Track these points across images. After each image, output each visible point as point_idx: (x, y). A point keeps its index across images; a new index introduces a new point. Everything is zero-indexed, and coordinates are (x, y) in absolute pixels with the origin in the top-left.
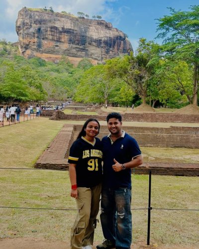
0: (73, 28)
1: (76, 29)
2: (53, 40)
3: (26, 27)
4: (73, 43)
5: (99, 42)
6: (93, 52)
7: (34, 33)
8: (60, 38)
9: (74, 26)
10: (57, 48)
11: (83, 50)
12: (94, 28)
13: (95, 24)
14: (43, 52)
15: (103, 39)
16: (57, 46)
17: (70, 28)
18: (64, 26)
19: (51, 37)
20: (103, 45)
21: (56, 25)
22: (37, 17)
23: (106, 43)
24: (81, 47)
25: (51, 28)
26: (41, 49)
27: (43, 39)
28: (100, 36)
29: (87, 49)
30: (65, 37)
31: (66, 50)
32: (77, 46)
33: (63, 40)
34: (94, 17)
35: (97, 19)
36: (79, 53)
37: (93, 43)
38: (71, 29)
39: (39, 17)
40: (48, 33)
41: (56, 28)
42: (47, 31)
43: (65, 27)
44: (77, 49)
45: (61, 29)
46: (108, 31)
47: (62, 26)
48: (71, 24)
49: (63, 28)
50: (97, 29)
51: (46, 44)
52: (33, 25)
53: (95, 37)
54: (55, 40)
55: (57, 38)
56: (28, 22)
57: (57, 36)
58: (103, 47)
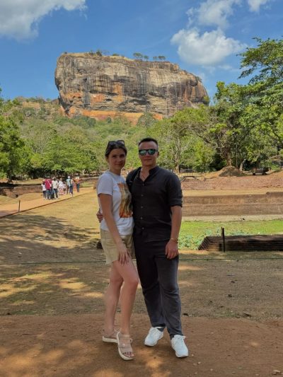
0: (128, 75)
1: (132, 75)
2: (103, 92)
3: (68, 78)
4: (129, 95)
5: (162, 91)
6: (155, 103)
7: (79, 85)
8: (112, 89)
9: (130, 73)
10: (109, 103)
11: (143, 102)
12: (155, 72)
13: (156, 68)
14: (91, 109)
15: (168, 86)
16: (109, 100)
17: (124, 75)
19: (100, 89)
20: (168, 94)
21: (106, 73)
22: (81, 65)
23: (172, 90)
24: (140, 99)
25: (100, 77)
27: (91, 92)
28: (165, 83)
29: (148, 100)
30: (118, 88)
31: (120, 104)
32: (135, 98)
33: (116, 92)
34: (155, 58)
35: (160, 61)
36: (138, 107)
37: (156, 92)
38: (125, 77)
39: (84, 64)
40: (97, 84)
41: (107, 77)
42: (95, 81)
43: (118, 74)
44: (135, 103)
45: (113, 78)
46: (174, 76)
47: (114, 74)
48: (125, 69)
49: (115, 76)
50: (160, 74)
51: (95, 98)
52: (77, 75)
53: (157, 85)
54: (106, 93)
55: (108, 90)
56: (70, 71)
57: (108, 87)
58: (168, 97)
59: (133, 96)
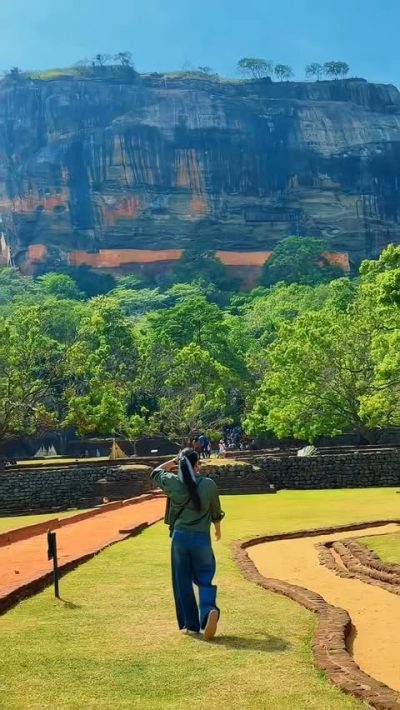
0: (223, 125)
1: (237, 125)
2: (139, 186)
3: (22, 147)
4: (229, 190)
5: (347, 171)
6: (322, 215)
7: (55, 168)
8: (169, 175)
9: (229, 116)
10: (159, 219)
11: (280, 212)
12: (319, 113)
13: (320, 99)
14: (97, 246)
15: (365, 153)
16: (161, 211)
17: (210, 124)
18: (183, 121)
19: (129, 176)
20: (365, 181)
21: (148, 121)
22: (64, 101)
23: (379, 166)
24: (267, 202)
25: (129, 133)
26: (91, 233)
27: (98, 188)
28: (352, 143)
29: (296, 206)
30: (191, 170)
31: (200, 224)
32: (252, 200)
33: (183, 181)
34: (313, 69)
35: (330, 78)
36: (261, 231)
37: (322, 176)
38: (214, 129)
39: (72, 98)
40: (117, 159)
41: (151, 133)
42: (109, 152)
43: (190, 125)
44: (252, 216)
45: (170, 135)
46: (382, 121)
47: (175, 123)
48: (215, 107)
49: (180, 130)
50: (333, 116)
51: (111, 208)
52: (50, 137)
53: (326, 151)
54: (148, 187)
55: (156, 177)
56: (28, 124)
57: (154, 167)
58: (367, 190)
59: (245, 194)
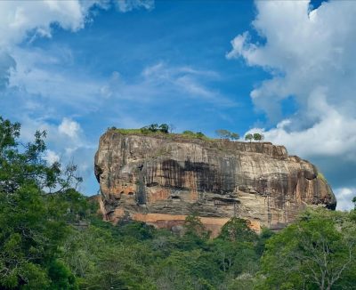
0: (207, 161)
1: (213, 162)
2: (167, 186)
3: (115, 164)
4: (208, 190)
5: (261, 186)
6: (249, 204)
7: (130, 175)
8: (181, 182)
9: (209, 158)
10: (175, 201)
11: (231, 202)
12: (250, 158)
13: (251, 151)
14: (147, 211)
15: (270, 178)
16: (176, 197)
17: (201, 161)
18: (189, 158)
19: (163, 181)
20: (269, 190)
21: (173, 158)
22: (136, 146)
23: (276, 185)
24: (224, 197)
25: (165, 163)
26: (144, 206)
27: (148, 185)
28: (264, 173)
29: (237, 199)
30: (191, 180)
31: (194, 205)
32: (218, 195)
33: (187, 185)
34: (249, 137)
36: (221, 209)
37: (250, 187)
38: (202, 163)
39: (140, 144)
40: (158, 174)
41: (174, 163)
42: (155, 170)
43: (192, 160)
44: (217, 202)
45: (183, 165)
46: (279, 163)
47: (186, 159)
48: (203, 153)
49: (187, 163)
50: (257, 160)
51: (153, 195)
52: (129, 161)
53: (252, 176)
54: (171, 187)
55: (175, 183)
56: (119, 154)
57: (175, 178)
58: (270, 195)
59: (215, 193)
